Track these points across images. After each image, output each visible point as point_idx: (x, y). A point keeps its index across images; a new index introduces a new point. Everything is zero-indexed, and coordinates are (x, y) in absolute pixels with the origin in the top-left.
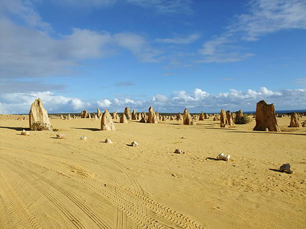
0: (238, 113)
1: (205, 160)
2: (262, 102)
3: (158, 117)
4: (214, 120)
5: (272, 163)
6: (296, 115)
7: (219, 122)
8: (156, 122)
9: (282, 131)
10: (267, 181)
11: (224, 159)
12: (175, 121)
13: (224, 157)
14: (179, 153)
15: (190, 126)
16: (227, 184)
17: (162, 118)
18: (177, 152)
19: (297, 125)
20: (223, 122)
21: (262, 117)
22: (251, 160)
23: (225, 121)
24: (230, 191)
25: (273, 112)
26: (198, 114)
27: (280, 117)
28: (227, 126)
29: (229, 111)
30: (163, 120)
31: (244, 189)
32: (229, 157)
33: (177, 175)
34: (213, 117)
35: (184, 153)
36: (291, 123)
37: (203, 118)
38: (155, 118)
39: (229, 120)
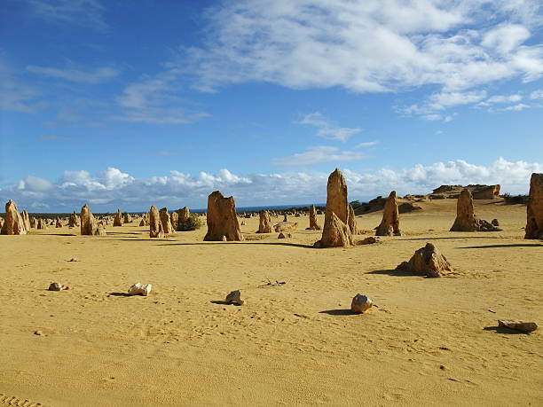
0: (181, 212)
1: (106, 299)
2: (216, 194)
3: (27, 222)
4: (142, 224)
5: (218, 291)
6: (267, 215)
7: (148, 228)
8: (23, 232)
9: (247, 239)
10: (204, 322)
11: (141, 293)
12: (65, 229)
13: (140, 289)
14: (58, 290)
15: (93, 237)
16: (136, 335)
17: (37, 222)
18: (53, 287)
19: (267, 230)
20: (155, 229)
21: (217, 217)
22: (186, 289)
23: (157, 227)
24: (139, 348)
25: (233, 209)
26: (111, 215)
27: (248, 217)
28: (161, 236)
29: (165, 209)
30: (39, 227)
31: (163, 340)
32: (149, 289)
33: (44, 332)
34: (140, 219)
35: (67, 288)
36: (261, 226)
37: (122, 220)
38: (21, 223)
39: (165, 224)
